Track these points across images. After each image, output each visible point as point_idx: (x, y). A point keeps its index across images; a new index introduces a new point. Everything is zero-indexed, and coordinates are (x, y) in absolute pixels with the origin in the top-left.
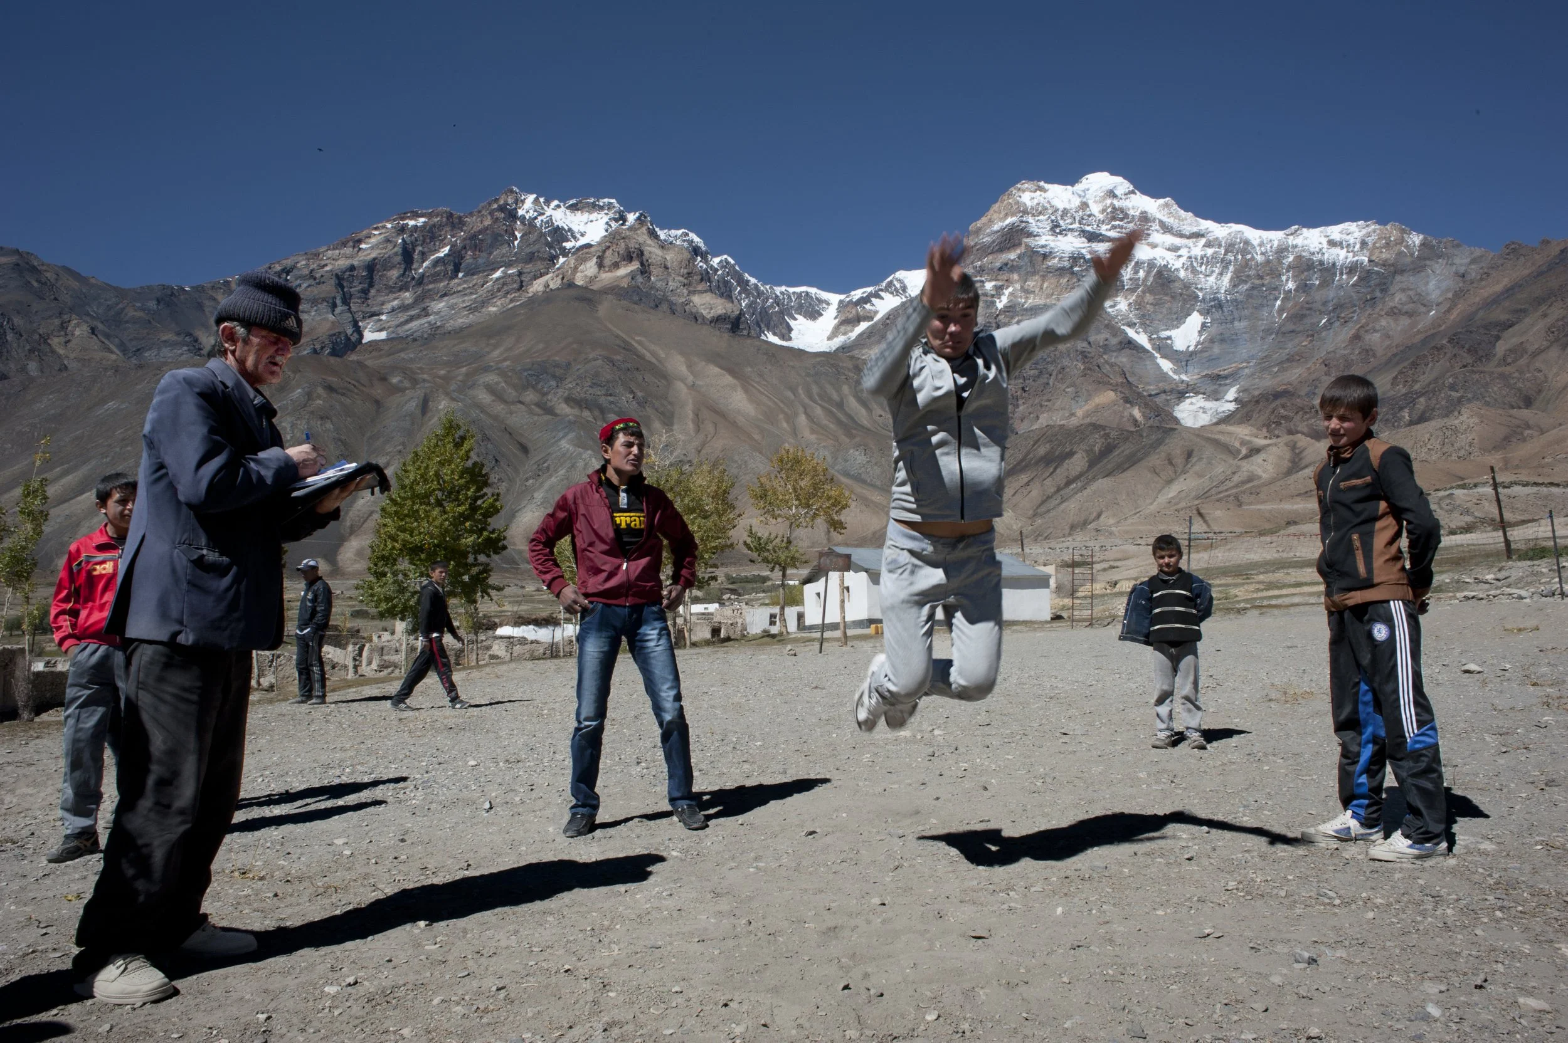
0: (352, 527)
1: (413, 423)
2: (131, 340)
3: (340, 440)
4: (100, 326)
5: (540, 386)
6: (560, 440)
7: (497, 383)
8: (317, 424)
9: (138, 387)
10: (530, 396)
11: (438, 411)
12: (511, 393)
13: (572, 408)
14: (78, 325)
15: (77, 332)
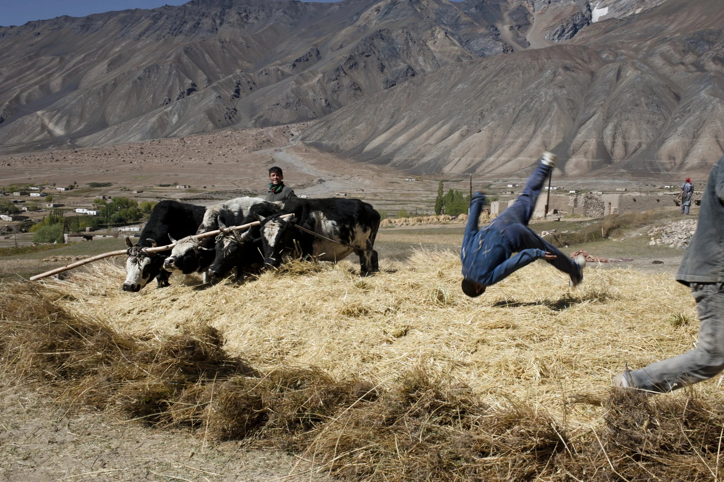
0: (573, 150)
1: (611, 87)
2: (464, 35)
3: (570, 99)
4: (449, 29)
5: (697, 50)
6: (701, 90)
7: (668, 51)
8: (557, 91)
9: (472, 75)
10: (690, 58)
11: (626, 77)
12: (677, 57)
13: (716, 64)
14: (439, 32)
15: (439, 37)
